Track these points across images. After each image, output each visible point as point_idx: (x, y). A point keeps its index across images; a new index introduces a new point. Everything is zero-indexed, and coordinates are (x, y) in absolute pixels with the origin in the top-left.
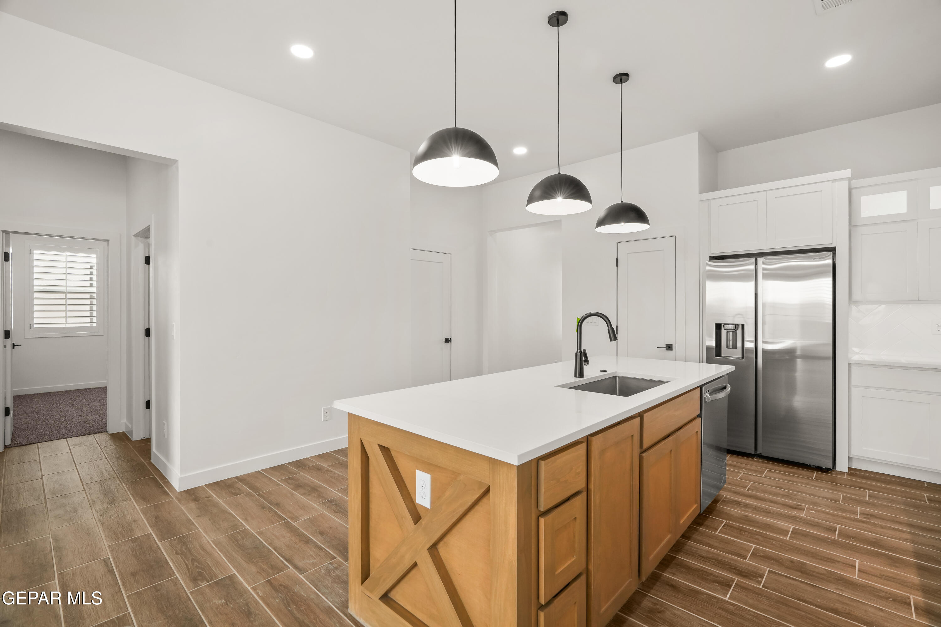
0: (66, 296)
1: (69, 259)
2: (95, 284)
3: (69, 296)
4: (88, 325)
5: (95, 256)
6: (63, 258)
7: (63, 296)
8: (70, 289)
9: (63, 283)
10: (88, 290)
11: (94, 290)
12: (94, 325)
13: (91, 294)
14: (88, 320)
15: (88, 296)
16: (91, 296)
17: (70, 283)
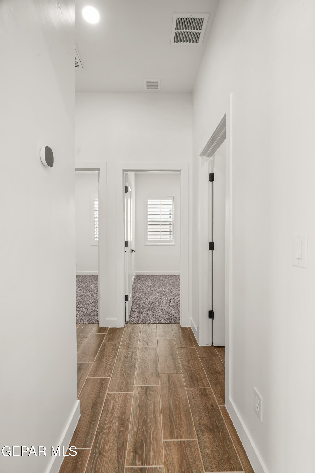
0: (160, 223)
1: (162, 203)
2: (172, 216)
3: (162, 223)
4: (169, 239)
5: (172, 200)
6: (159, 203)
7: (158, 223)
8: (162, 220)
9: (159, 216)
10: (169, 220)
11: (171, 220)
12: (172, 239)
13: (170, 222)
14: (168, 237)
15: (168, 223)
16: (170, 223)
17: (162, 216)
